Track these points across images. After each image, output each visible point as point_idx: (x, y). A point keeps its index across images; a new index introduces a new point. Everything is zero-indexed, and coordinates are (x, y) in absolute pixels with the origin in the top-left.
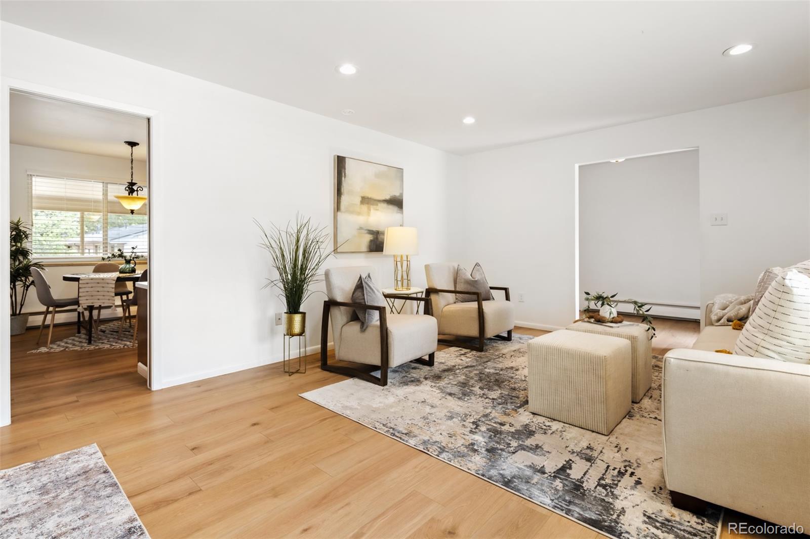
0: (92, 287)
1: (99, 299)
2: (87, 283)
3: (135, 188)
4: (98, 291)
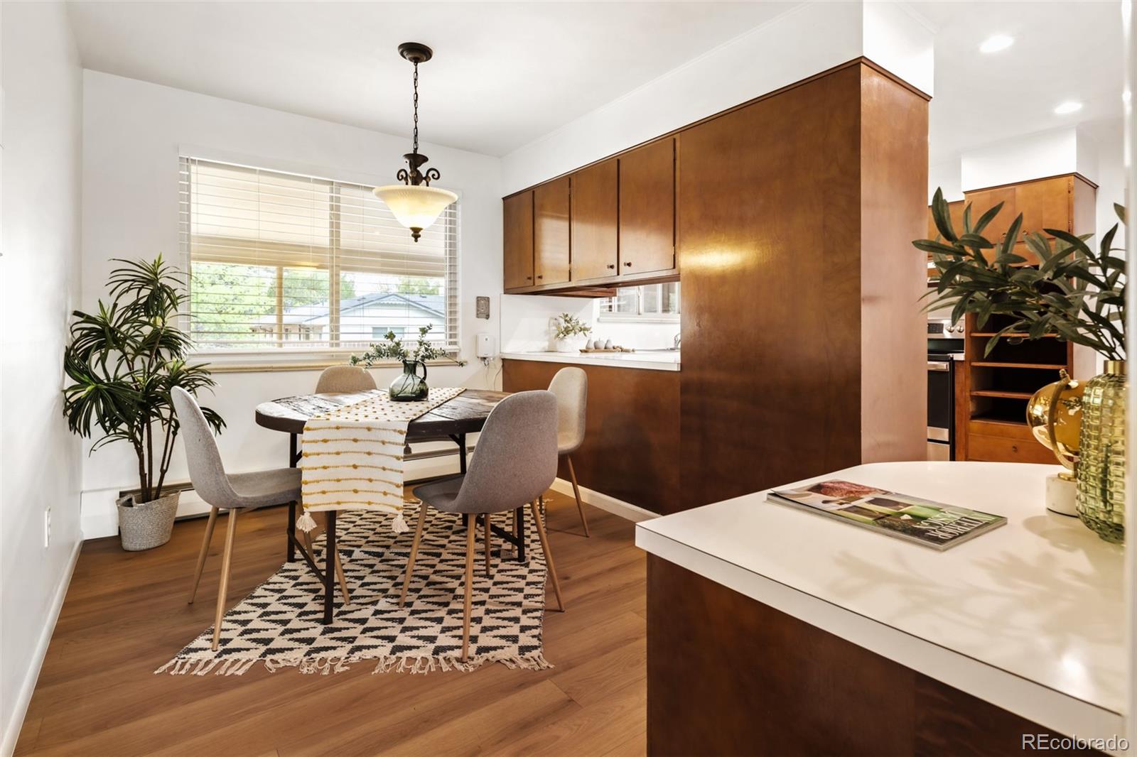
0: (338, 453)
1: (356, 491)
2: (325, 441)
3: (423, 169)
4: (355, 467)
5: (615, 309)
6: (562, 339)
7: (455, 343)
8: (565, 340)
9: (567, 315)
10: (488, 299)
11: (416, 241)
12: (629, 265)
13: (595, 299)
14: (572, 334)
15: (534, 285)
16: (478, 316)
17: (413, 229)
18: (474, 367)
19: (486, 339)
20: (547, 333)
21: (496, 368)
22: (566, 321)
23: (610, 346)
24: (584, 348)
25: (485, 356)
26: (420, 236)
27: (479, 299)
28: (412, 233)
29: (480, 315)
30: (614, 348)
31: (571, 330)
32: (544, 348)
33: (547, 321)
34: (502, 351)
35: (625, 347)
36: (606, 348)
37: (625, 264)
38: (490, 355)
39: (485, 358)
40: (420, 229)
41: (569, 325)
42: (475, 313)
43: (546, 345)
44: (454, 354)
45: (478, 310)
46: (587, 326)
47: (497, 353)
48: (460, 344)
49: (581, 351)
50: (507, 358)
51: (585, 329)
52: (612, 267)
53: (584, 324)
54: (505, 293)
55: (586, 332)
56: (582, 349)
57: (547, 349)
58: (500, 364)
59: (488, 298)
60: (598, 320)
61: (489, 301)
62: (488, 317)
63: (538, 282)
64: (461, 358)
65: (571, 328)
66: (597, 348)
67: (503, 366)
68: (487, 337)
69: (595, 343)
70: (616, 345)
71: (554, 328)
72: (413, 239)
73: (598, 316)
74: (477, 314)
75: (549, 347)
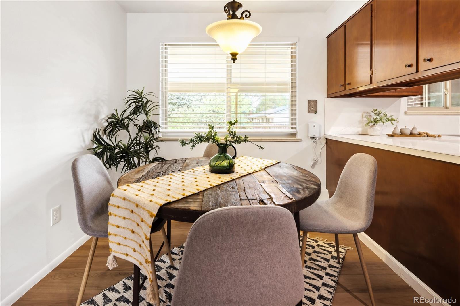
0: (124, 218)
1: (135, 250)
2: (118, 207)
4: (133, 231)
5: (426, 105)
6: (372, 126)
7: (295, 128)
8: (374, 127)
9: (376, 110)
10: (316, 102)
11: (234, 62)
12: (430, 60)
13: (402, 98)
14: (380, 123)
15: (345, 90)
16: (309, 112)
17: (232, 54)
18: (307, 143)
19: (314, 126)
20: (360, 122)
21: (321, 144)
22: (375, 114)
23: (415, 132)
24: (391, 133)
25: (314, 137)
26: (236, 59)
27: (310, 102)
28: (232, 57)
29: (311, 111)
30: (419, 134)
31: (379, 121)
32: (358, 132)
33: (360, 114)
34: (326, 134)
35: (430, 133)
36: (411, 133)
37: (425, 60)
38: (317, 135)
39: (314, 138)
40: (237, 54)
41: (378, 117)
42: (307, 111)
43: (360, 130)
44: (294, 135)
45: (309, 108)
46: (394, 117)
47: (322, 135)
48: (298, 129)
49: (388, 135)
50: (328, 138)
51: (392, 120)
52: (410, 66)
53: (391, 116)
54: (328, 97)
55: (393, 122)
56: (389, 133)
57: (360, 133)
58: (324, 142)
59: (316, 100)
60: (405, 113)
61: (317, 103)
62: (316, 112)
63: (348, 87)
64: (298, 137)
65: (379, 119)
66: (402, 134)
67: (327, 143)
68: (314, 125)
69: (401, 130)
70: (421, 131)
71: (365, 119)
72: (232, 61)
73: (406, 110)
74: (309, 111)
75: (362, 131)
